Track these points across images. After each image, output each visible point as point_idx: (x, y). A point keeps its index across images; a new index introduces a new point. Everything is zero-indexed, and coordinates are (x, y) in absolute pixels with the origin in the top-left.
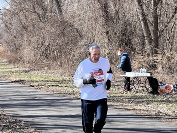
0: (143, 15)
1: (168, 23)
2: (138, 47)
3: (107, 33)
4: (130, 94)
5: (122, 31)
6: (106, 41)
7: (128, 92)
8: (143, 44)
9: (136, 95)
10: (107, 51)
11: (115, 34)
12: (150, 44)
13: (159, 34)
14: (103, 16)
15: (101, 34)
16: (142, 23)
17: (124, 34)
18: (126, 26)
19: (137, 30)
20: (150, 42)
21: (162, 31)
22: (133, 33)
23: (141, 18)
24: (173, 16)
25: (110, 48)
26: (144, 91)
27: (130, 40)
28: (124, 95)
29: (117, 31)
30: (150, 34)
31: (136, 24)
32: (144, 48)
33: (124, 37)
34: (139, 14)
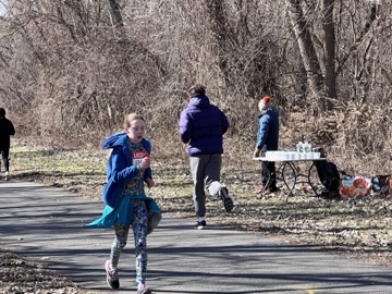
0: (302, 24)
1: (358, 40)
2: (292, 96)
3: (223, 65)
4: (275, 199)
5: (255, 60)
6: (221, 83)
7: (273, 195)
8: (304, 88)
9: (290, 200)
10: (224, 104)
11: (241, 66)
12: (319, 89)
13: (337, 65)
14: (214, 29)
15: (210, 68)
16: (299, 41)
17: (260, 67)
18: (265, 50)
19: (291, 59)
20: (318, 85)
21: (345, 60)
22: (280, 64)
23: (297, 31)
24: (368, 26)
26: (306, 192)
27: (273, 80)
28: (263, 201)
29: (245, 61)
30: (318, 67)
31: (286, 44)
32: (305, 96)
33: (261, 74)
34: (292, 23)
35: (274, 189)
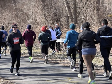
0: (67, 3)
1: (83, 7)
2: (64, 23)
3: (45, 15)
5: (54, 13)
6: (44, 20)
7: (59, 52)
8: (68, 21)
9: (64, 53)
11: (50, 15)
12: (72, 21)
13: (77, 15)
14: (42, 5)
15: (41, 16)
16: (66, 8)
17: (55, 15)
18: (57, 10)
19: (64, 12)
20: (72, 20)
21: (80, 13)
22: (61, 14)
23: (66, 5)
24: (86, 3)
27: (59, 19)
28: (57, 54)
29: (51, 14)
30: (72, 15)
31: (63, 9)
32: (68, 24)
33: (55, 17)
34: (64, 2)
35: (60, 50)
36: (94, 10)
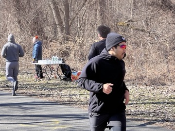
0: (54, 3)
1: (80, 11)
2: (50, 35)
3: (19, 22)
4: (43, 81)
5: (33, 20)
6: (18, 30)
7: (41, 79)
8: (55, 32)
9: (49, 82)
10: (20, 40)
11: (27, 22)
12: (62, 32)
13: (70, 22)
14: (15, 6)
15: (14, 23)
16: (53, 11)
17: (36, 23)
18: (38, 15)
19: (49, 18)
20: (62, 30)
21: (74, 19)
22: (44, 21)
23: (52, 7)
24: (84, 4)
25: (22, 36)
26: (56, 78)
27: (42, 28)
28: (37, 82)
29: (29, 20)
30: (62, 22)
31: (47, 13)
32: (56, 36)
33: (36, 26)
34: (50, 3)
35: (42, 77)
36: (96, 15)
